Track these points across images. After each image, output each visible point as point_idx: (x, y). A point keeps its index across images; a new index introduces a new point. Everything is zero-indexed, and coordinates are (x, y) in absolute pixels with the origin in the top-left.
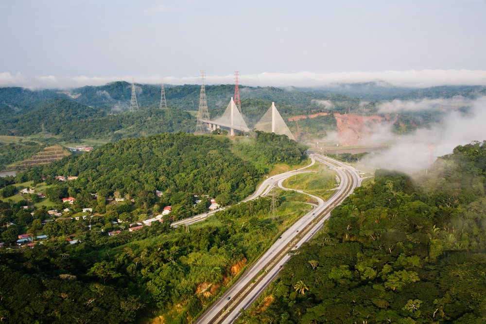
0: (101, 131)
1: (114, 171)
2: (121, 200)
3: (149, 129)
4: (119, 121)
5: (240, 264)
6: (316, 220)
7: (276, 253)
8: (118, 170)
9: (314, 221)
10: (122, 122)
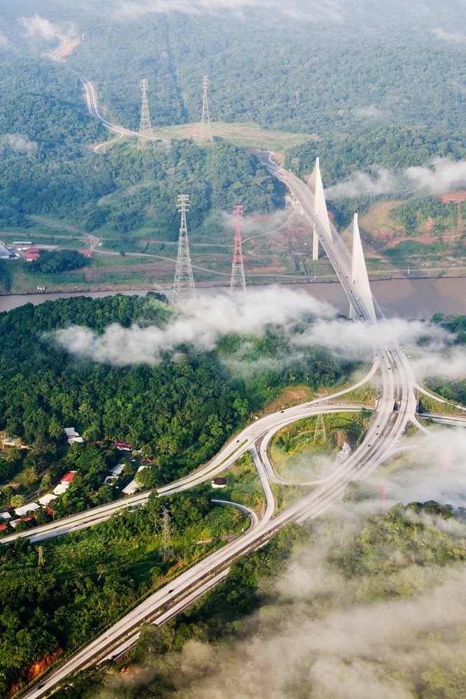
0: (71, 199)
1: (15, 379)
2: (11, 444)
3: (163, 201)
4: (111, 174)
5: (48, 659)
6: (215, 571)
7: (112, 638)
8: (22, 377)
9: (212, 571)
10: (117, 174)
